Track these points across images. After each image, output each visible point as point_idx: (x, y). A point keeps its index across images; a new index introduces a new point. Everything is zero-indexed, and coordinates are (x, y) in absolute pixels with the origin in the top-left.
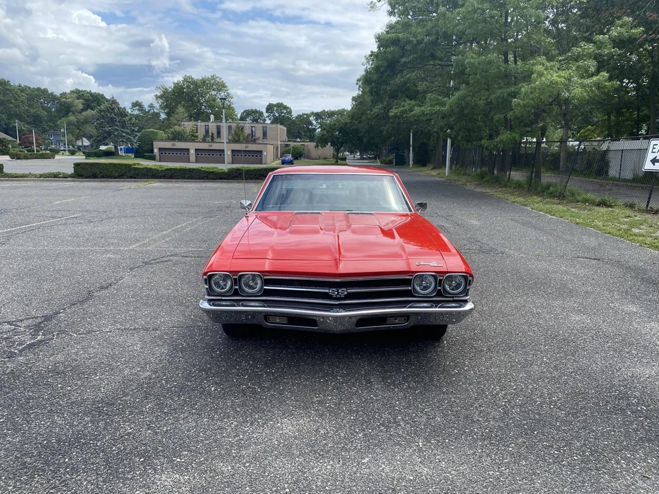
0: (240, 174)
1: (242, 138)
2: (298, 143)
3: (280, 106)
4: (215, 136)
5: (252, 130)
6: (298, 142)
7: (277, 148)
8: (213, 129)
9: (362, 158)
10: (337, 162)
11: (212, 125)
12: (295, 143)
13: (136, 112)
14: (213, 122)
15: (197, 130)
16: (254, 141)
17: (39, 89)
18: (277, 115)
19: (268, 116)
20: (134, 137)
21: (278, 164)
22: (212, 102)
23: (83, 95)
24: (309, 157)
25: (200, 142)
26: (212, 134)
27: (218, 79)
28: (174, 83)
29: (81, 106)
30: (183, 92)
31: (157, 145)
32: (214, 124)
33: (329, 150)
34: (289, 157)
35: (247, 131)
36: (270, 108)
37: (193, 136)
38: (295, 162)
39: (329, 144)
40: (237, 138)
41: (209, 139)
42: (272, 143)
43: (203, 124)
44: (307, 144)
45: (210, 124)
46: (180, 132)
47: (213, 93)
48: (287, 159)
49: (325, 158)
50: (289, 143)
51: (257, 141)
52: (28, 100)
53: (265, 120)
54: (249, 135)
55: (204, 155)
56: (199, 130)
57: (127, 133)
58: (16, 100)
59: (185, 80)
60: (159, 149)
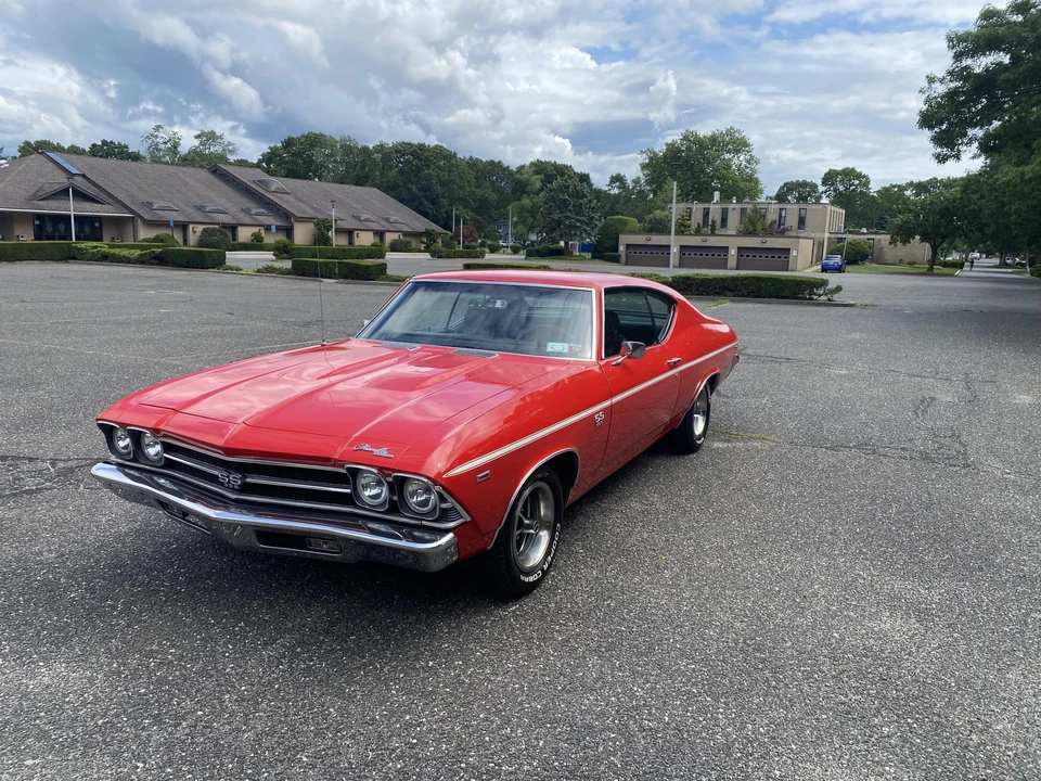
0: (690, 286)
1: (759, 228)
2: (863, 236)
3: (849, 174)
4: (718, 225)
5: (780, 215)
6: (864, 234)
7: (821, 244)
8: (715, 215)
9: (1004, 265)
10: (931, 269)
11: (715, 208)
12: (856, 237)
13: (616, 191)
14: (717, 203)
15: (690, 216)
16: (782, 233)
17: (492, 162)
18: (841, 188)
19: (826, 191)
20: (593, 228)
21: (817, 271)
22: (724, 172)
23: (545, 168)
24: (880, 261)
25: (691, 235)
26: (713, 222)
27: (737, 135)
28: (667, 144)
29: (538, 185)
30: (681, 157)
31: (625, 240)
32: (718, 206)
33: (920, 249)
34: (837, 260)
35: (772, 216)
36: (829, 178)
37: (682, 225)
38: (848, 268)
39: (918, 237)
40: (751, 228)
41: (707, 230)
42: (812, 235)
43: (701, 206)
44: (878, 237)
45: (711, 207)
46: (661, 219)
47: (727, 156)
48: (831, 262)
49: (911, 264)
50: (844, 236)
51: (786, 233)
52: (477, 178)
53: (820, 197)
54: (774, 222)
55: (692, 255)
56: (693, 217)
57: (582, 222)
58: (461, 178)
59: (685, 138)
60: (627, 245)
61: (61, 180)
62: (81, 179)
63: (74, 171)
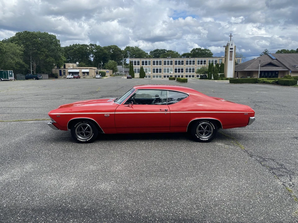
61: (269, 61)
62: (276, 60)
63: (274, 58)
